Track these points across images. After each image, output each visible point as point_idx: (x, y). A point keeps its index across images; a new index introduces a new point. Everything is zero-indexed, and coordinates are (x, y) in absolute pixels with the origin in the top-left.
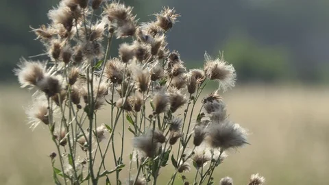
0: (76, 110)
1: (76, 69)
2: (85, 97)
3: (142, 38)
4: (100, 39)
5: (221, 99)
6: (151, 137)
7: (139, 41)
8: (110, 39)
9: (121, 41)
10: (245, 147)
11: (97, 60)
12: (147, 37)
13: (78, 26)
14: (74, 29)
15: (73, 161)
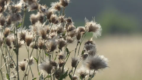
0: (9, 49)
1: (8, 29)
2: (14, 42)
3: (42, 10)
4: (20, 11)
5: (94, 42)
6: (49, 64)
7: (40, 12)
8: (25, 11)
9: (31, 13)
10: (106, 69)
11: (19, 23)
12: (44, 10)
13: (8, 4)
14: (6, 6)
15: (9, 77)
